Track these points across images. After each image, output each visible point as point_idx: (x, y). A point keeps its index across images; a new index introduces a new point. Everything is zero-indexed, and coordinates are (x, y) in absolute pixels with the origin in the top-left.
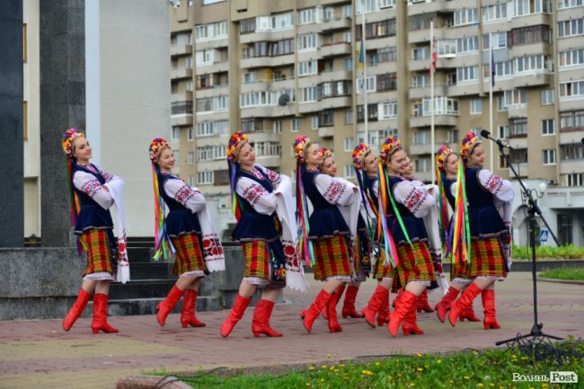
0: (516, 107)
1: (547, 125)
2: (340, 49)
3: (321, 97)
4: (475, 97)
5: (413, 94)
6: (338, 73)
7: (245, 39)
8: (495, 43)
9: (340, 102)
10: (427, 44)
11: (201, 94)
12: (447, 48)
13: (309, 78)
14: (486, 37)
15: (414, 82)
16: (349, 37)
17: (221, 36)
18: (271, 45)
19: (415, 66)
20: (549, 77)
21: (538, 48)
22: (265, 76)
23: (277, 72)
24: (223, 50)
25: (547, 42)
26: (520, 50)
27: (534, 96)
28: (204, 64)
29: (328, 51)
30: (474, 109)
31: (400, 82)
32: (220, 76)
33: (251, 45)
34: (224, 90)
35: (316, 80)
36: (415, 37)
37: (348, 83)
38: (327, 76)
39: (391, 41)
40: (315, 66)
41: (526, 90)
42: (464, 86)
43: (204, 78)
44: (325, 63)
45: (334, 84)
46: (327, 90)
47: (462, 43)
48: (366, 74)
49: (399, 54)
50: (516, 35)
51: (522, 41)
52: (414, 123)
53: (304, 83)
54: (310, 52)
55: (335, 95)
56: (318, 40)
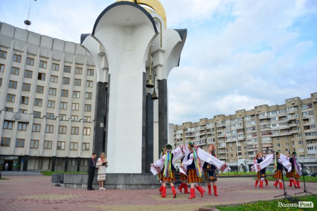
0: (238, 144)
1: (245, 148)
2: (204, 134)
3: (200, 143)
4: (231, 143)
5: (219, 142)
6: (204, 138)
7: (186, 132)
8: (234, 132)
9: (204, 144)
10: (220, 133)
11: (178, 143)
12: (224, 133)
13: (198, 139)
14: (232, 131)
15: (218, 140)
16: (206, 132)
17: (181, 132)
18: (191, 133)
19: (219, 137)
20: (245, 139)
21: (242, 133)
22: (190, 139)
23: (192, 138)
24: (182, 134)
25: (244, 132)
26: (239, 133)
27: (242, 142)
28: (178, 137)
29: (201, 134)
30: (230, 145)
31: (216, 140)
32: (181, 139)
33: (187, 133)
34: (182, 142)
35: (200, 140)
36: (218, 131)
37: (206, 140)
38: (201, 139)
39: (214, 132)
40: (199, 137)
41: (241, 141)
42: (229, 140)
43: (178, 140)
44: (201, 137)
45: (203, 140)
46: (202, 142)
47: (228, 132)
48: (209, 138)
49: (215, 135)
50: (238, 131)
51: (239, 132)
52: (219, 148)
53: (197, 140)
54: (198, 134)
55: (203, 143)
56: (200, 133)
